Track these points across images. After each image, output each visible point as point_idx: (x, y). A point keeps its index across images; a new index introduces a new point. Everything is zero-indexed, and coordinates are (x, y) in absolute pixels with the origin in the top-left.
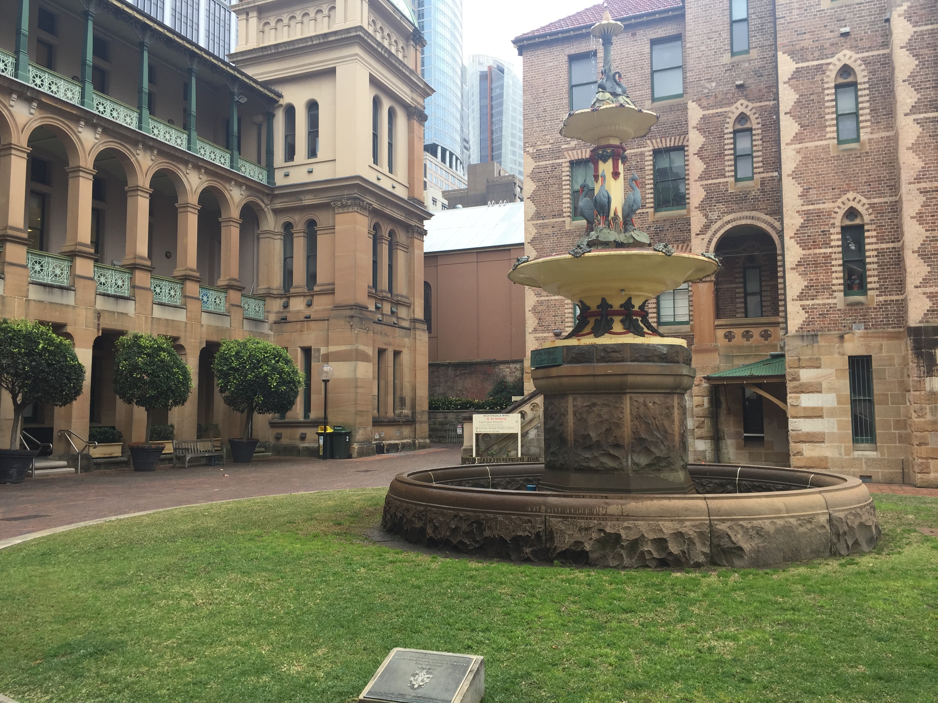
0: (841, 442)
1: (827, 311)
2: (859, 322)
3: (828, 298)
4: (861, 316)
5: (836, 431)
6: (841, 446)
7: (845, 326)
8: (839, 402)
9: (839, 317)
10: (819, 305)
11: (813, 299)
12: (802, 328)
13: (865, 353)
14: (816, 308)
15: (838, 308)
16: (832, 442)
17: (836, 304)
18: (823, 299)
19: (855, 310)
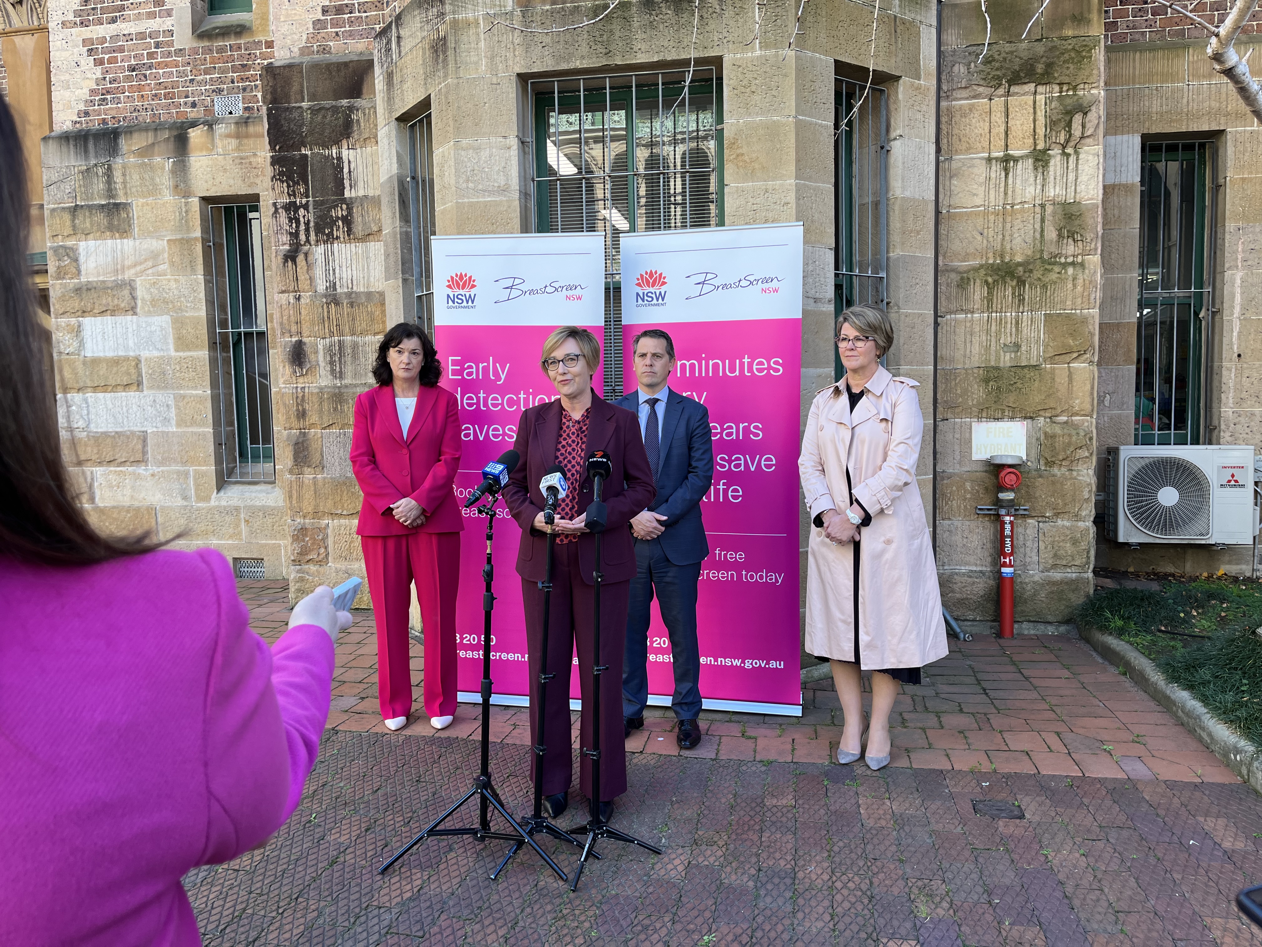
0: (185, 463)
1: (151, 55)
2: (230, 91)
3: (151, 15)
4: (234, 69)
5: (173, 429)
6: (186, 474)
7: (194, 105)
8: (182, 343)
9: (180, 74)
10: (128, 37)
11: (114, 21)
12: (87, 114)
13: (241, 189)
14: (121, 49)
15: (177, 46)
16: (162, 463)
17: (171, 33)
18: (138, 17)
19: (221, 50)
